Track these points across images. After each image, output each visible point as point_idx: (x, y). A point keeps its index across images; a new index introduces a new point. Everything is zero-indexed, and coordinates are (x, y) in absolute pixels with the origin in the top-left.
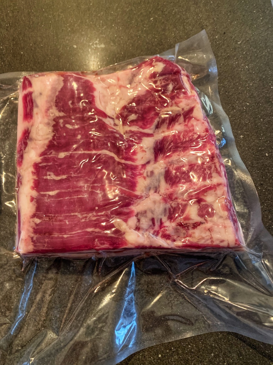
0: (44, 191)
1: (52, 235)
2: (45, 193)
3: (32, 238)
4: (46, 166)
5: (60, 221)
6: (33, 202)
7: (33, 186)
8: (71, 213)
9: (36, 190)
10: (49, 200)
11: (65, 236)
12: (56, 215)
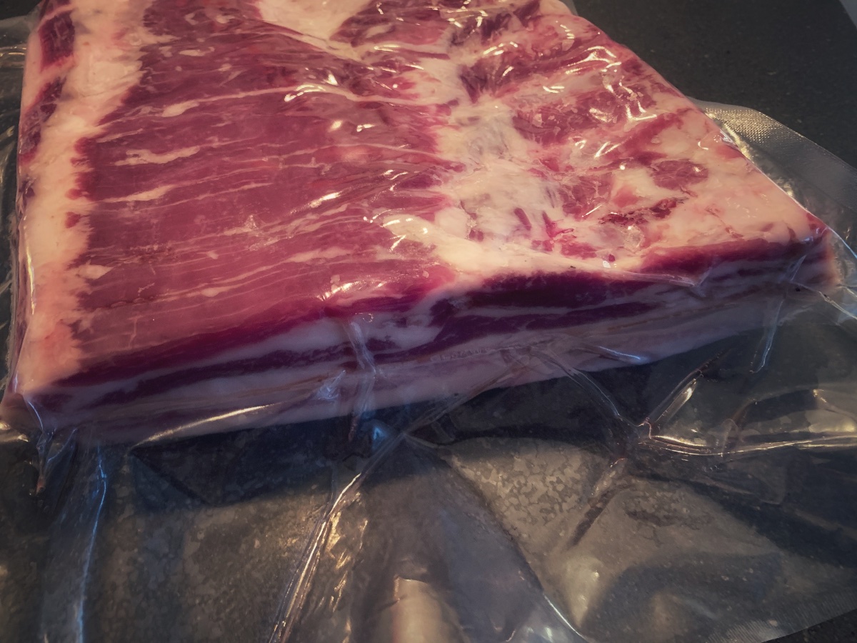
0: (119, 195)
1: (159, 301)
2: (121, 199)
3: (75, 326)
4: (120, 140)
5: (186, 256)
6: (79, 226)
7: (78, 188)
8: (222, 230)
9: (86, 196)
10: (137, 212)
11: (211, 292)
12: (169, 245)
